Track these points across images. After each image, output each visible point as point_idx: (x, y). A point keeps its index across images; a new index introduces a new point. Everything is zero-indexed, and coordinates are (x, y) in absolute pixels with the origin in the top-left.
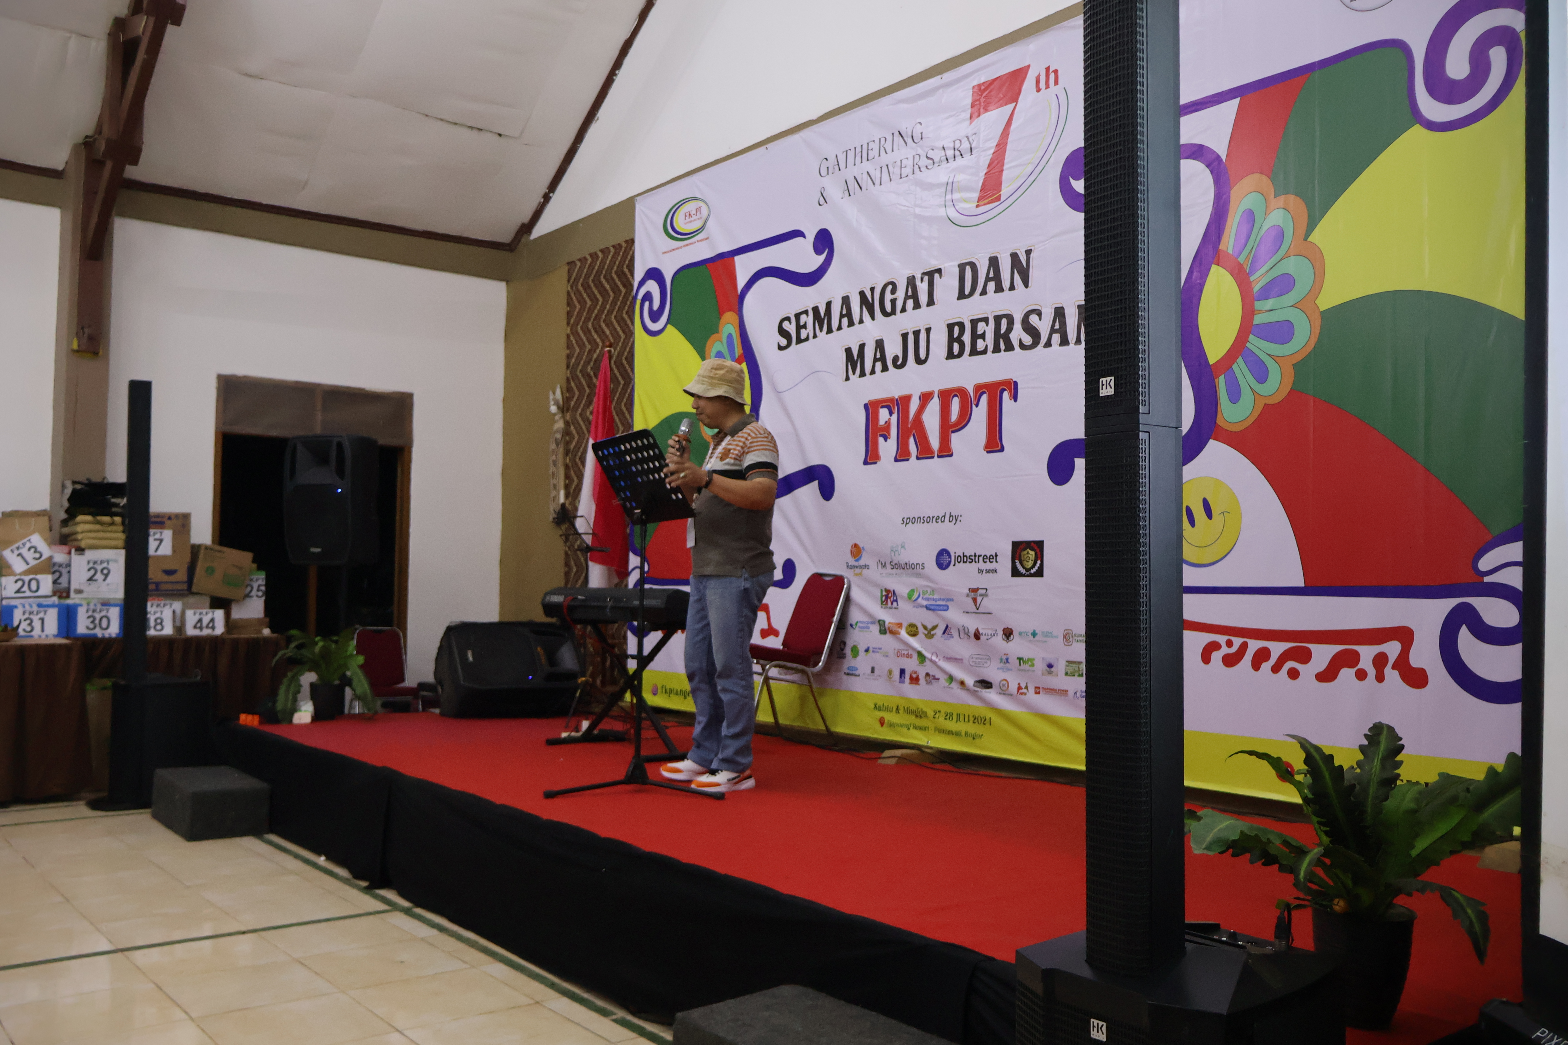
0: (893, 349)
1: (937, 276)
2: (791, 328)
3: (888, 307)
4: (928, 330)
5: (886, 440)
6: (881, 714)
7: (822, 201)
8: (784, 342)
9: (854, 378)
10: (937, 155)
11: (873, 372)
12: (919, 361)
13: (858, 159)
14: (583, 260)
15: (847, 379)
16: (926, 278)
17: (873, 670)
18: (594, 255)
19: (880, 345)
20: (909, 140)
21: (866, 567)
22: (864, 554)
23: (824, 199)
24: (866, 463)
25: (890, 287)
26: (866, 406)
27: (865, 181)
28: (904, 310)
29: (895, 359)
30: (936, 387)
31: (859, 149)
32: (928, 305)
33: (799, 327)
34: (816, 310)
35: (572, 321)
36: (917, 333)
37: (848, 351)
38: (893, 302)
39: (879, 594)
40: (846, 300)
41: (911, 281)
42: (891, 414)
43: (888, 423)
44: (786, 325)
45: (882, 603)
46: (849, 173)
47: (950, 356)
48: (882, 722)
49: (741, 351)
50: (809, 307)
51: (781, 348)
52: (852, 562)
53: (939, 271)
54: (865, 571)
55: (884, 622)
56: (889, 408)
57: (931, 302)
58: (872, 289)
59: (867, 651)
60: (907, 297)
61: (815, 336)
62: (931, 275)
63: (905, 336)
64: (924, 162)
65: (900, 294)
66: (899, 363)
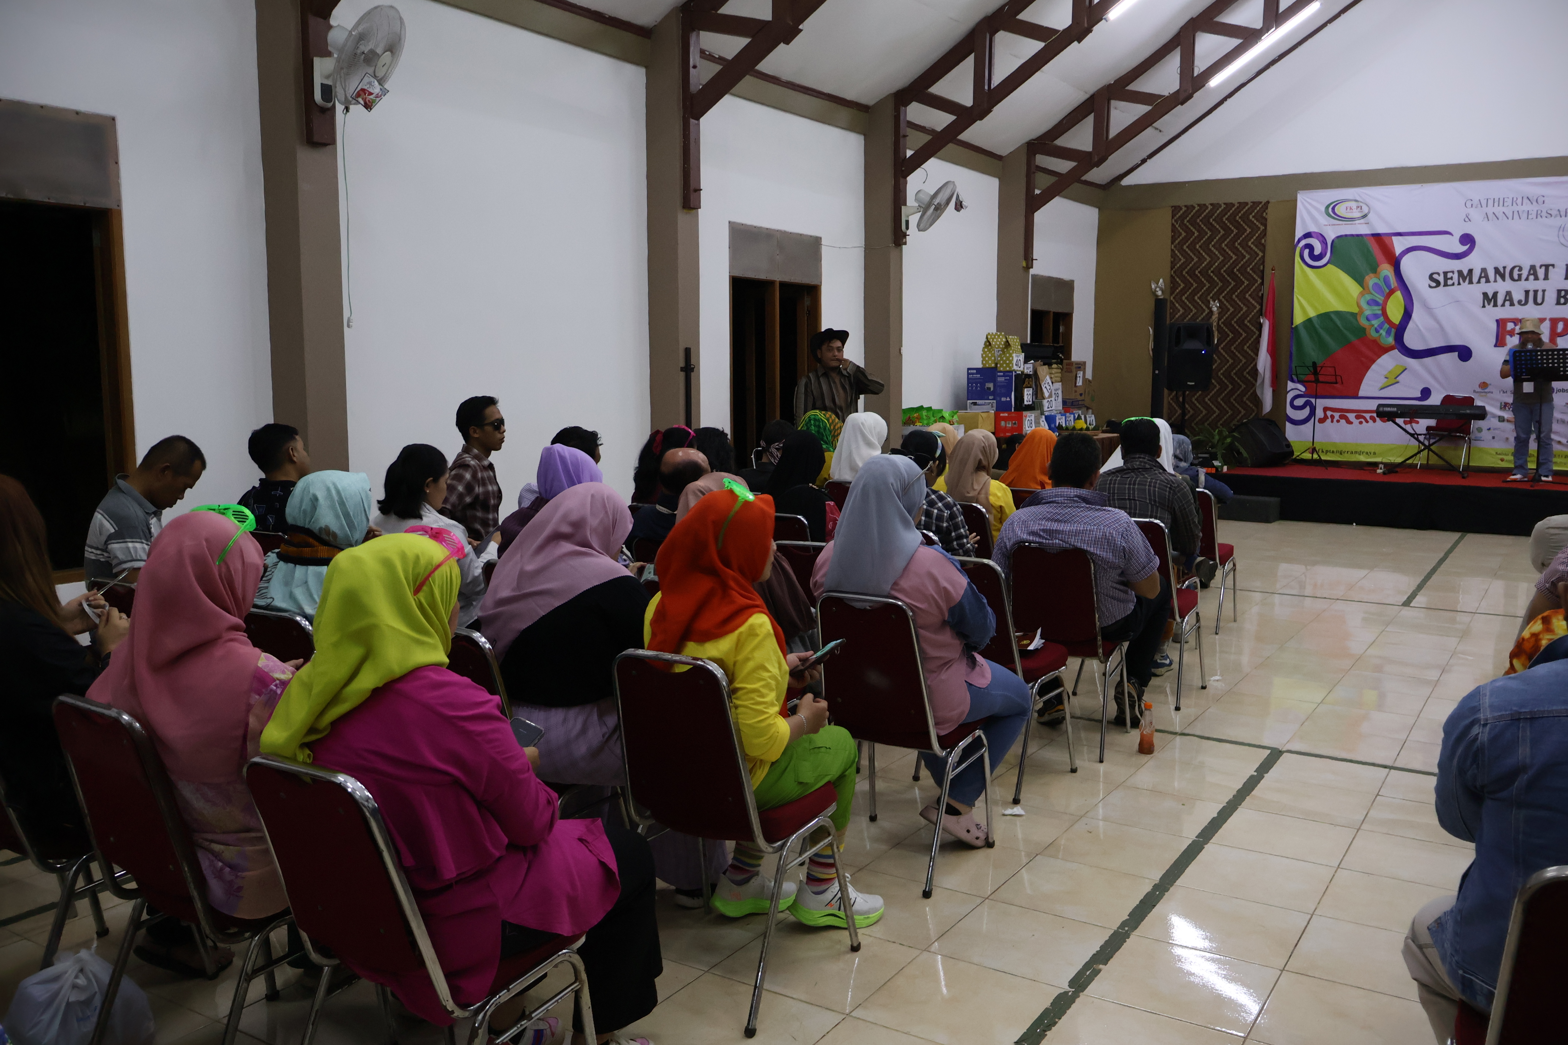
0: (1518, 296)
1: (1551, 268)
2: (1441, 279)
3: (1516, 277)
4: (1544, 291)
5: (1511, 336)
6: (1501, 457)
7: (1467, 220)
8: (1434, 284)
9: (1489, 307)
10: (1554, 213)
11: (1503, 305)
12: (1536, 303)
13: (1496, 204)
14: (1190, 208)
15: (1484, 306)
16: (1543, 268)
17: (1493, 438)
18: (1203, 207)
19: (1509, 293)
20: (1535, 203)
21: (1492, 393)
22: (1490, 387)
23: (1468, 219)
24: (1496, 346)
25: (1518, 268)
26: (1497, 321)
27: (1500, 215)
28: (1527, 279)
29: (1520, 302)
30: (1549, 316)
31: (1496, 200)
32: (1544, 279)
33: (1446, 279)
34: (1460, 273)
35: (1177, 242)
36: (1536, 292)
37: (1485, 295)
38: (1520, 276)
39: (1499, 404)
40: (1484, 270)
41: (1533, 268)
42: (1516, 325)
43: (1513, 330)
44: (1435, 276)
45: (1501, 408)
46: (1490, 210)
47: (1558, 303)
48: (1502, 460)
49: (1396, 285)
50: (1456, 270)
51: (1430, 287)
52: (1479, 390)
53: (1553, 266)
54: (1488, 395)
55: (1504, 417)
56: (1514, 322)
57: (1546, 278)
58: (1504, 268)
59: (1489, 429)
60: (1529, 274)
61: (1459, 284)
62: (1547, 267)
63: (1527, 292)
64: (1544, 214)
65: (1525, 273)
66: (1523, 303)
